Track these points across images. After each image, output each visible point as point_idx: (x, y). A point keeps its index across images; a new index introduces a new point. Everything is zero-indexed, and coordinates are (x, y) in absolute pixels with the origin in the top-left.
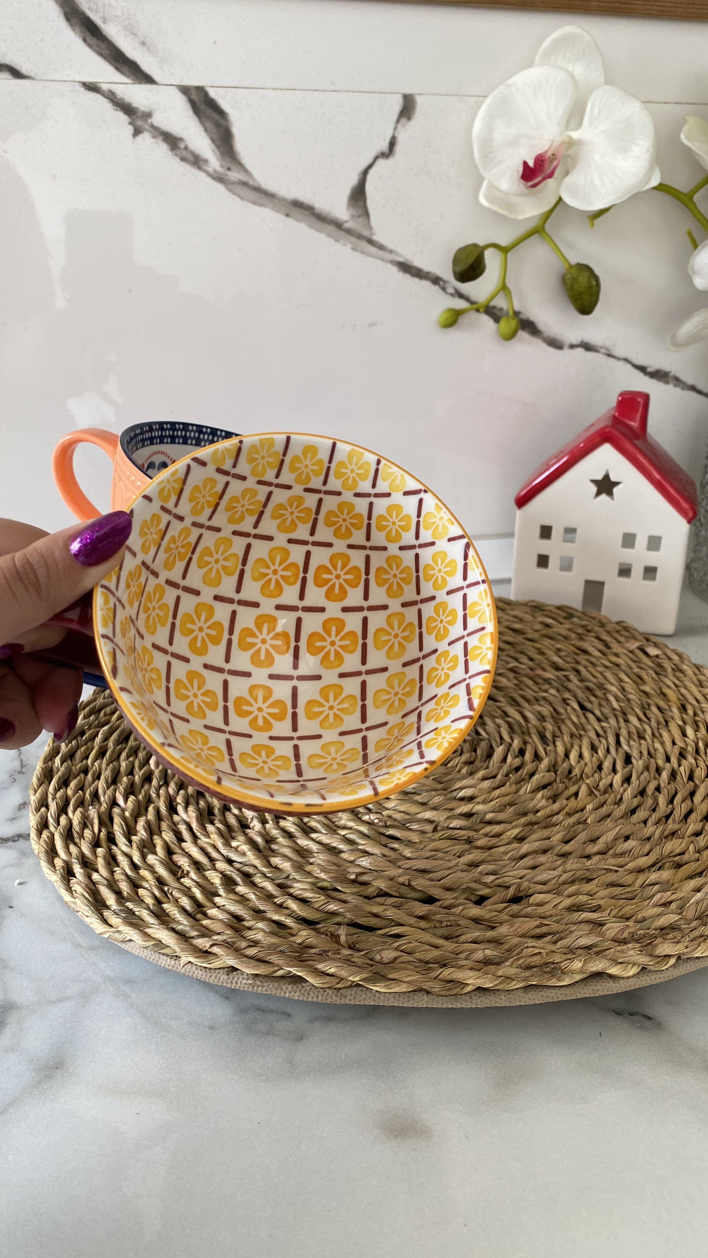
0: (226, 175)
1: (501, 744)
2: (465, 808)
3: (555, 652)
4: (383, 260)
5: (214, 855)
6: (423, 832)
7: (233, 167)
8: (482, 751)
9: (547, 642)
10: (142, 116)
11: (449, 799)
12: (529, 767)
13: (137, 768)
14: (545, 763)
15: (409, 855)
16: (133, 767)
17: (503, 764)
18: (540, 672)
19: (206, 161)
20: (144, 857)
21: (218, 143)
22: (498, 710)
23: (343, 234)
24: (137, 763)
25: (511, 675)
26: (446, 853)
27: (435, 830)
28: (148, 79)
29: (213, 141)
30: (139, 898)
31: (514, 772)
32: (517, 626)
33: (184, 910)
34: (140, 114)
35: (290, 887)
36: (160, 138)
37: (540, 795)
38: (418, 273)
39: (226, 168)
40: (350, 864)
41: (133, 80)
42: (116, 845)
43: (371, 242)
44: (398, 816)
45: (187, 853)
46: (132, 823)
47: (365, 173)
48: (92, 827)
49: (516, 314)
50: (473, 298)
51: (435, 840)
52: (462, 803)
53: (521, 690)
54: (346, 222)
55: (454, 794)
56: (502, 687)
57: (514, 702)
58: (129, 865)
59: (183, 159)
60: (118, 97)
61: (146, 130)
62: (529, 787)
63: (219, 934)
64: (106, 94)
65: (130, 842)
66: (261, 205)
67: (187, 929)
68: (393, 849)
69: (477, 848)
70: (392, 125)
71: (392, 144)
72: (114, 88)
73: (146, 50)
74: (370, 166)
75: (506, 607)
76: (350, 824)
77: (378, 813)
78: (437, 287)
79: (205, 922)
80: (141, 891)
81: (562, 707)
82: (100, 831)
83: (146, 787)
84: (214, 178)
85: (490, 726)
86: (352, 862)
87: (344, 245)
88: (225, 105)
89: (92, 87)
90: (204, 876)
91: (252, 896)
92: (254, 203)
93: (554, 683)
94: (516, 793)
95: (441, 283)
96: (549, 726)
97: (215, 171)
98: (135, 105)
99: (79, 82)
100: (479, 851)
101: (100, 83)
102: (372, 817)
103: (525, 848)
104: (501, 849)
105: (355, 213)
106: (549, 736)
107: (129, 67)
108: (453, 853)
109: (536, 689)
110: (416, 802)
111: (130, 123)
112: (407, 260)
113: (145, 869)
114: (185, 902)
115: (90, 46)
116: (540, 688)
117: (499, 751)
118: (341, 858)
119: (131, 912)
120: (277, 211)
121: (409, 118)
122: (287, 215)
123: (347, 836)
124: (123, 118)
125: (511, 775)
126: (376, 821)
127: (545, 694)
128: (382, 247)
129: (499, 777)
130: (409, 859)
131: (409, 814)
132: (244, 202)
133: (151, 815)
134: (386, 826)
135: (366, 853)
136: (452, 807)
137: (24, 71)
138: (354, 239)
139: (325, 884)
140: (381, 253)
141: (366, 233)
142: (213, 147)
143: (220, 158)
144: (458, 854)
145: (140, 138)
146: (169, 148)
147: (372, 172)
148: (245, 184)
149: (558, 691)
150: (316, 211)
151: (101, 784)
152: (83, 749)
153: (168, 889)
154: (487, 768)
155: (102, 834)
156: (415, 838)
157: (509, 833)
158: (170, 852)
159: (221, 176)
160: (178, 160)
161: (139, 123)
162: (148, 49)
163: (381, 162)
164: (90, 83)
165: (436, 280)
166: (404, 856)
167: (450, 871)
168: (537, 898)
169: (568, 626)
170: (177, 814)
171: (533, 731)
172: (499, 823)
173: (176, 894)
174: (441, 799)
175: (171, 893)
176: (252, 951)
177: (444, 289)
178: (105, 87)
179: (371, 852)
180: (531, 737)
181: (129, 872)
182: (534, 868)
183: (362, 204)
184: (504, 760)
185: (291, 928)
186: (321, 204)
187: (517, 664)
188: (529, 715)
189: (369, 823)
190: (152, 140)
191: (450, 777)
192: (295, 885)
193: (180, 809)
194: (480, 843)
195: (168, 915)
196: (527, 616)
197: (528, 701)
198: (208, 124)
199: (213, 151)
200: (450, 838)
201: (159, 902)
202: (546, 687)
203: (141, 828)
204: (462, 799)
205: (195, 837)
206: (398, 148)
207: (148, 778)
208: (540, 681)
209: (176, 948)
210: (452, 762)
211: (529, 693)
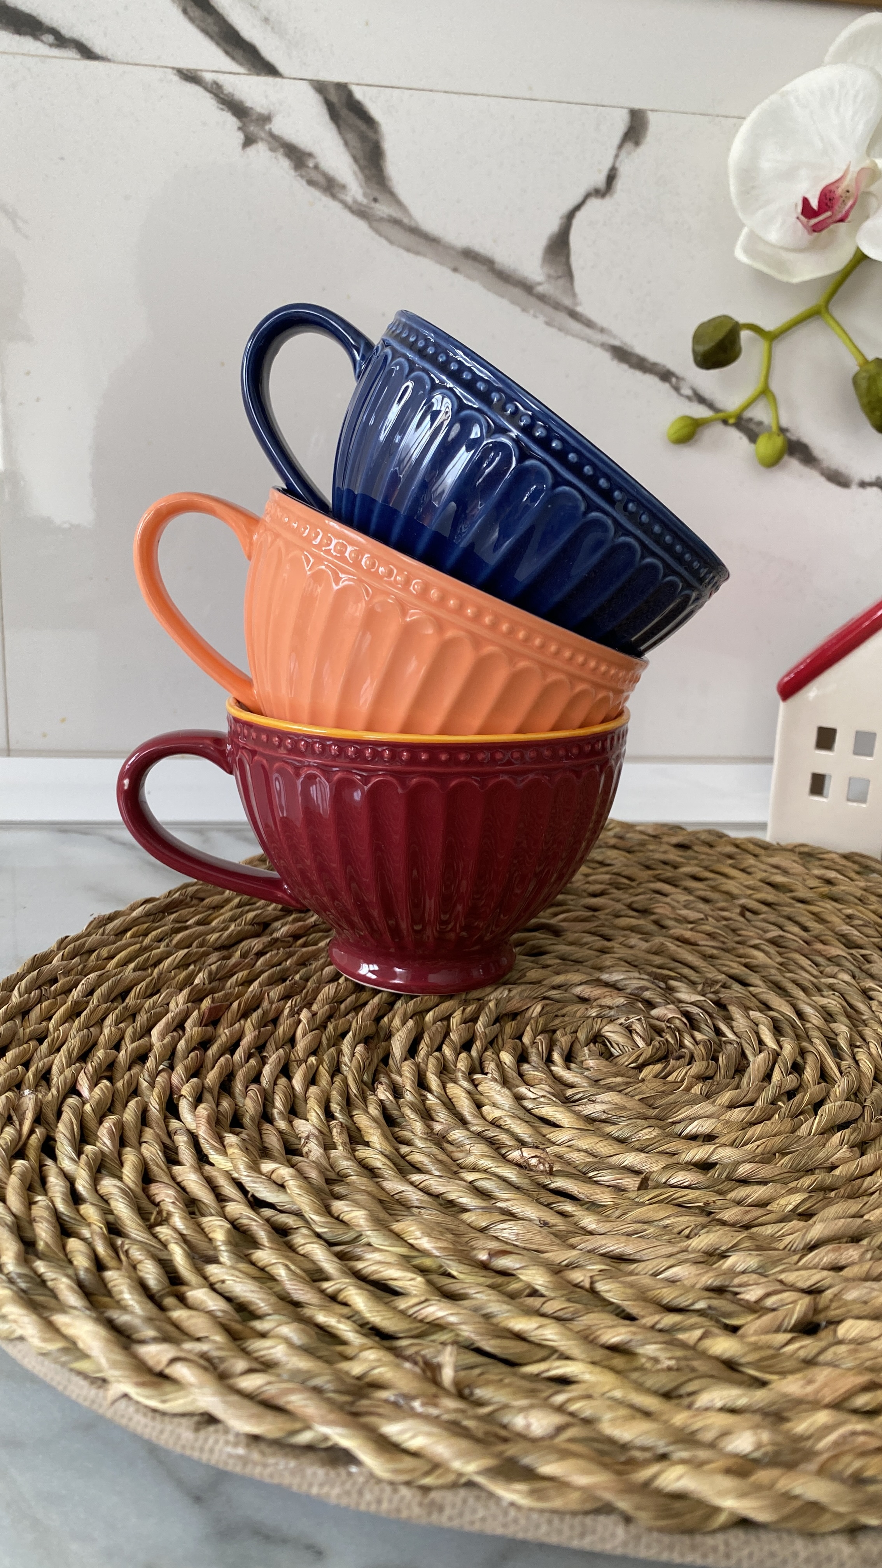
0: (371, 208)
1: (760, 1052)
2: (699, 1153)
3: (843, 920)
4: (589, 341)
5: (229, 1190)
6: (619, 1190)
7: (380, 197)
8: (729, 1058)
9: (829, 905)
10: (257, 120)
11: (670, 1135)
12: (813, 1090)
13: (127, 1039)
14: (841, 1086)
15: (592, 1227)
16: (122, 1038)
17: (765, 1084)
18: (819, 946)
19: (343, 187)
20: (95, 1181)
21: (362, 162)
22: (754, 999)
23: (533, 300)
24: (130, 1031)
25: (772, 950)
26: (665, 1227)
27: (644, 1185)
28: (270, 70)
29: (355, 159)
30: (66, 1255)
31: (785, 1099)
32: (779, 879)
33: (143, 1287)
34: (254, 117)
35: (359, 1259)
36: (281, 150)
37: (836, 1138)
38: (641, 364)
39: (372, 198)
40: (478, 1234)
41: (249, 70)
42: (54, 1158)
43: (574, 315)
44: (576, 1157)
45: (178, 1184)
46: (91, 1122)
47: (570, 216)
48: (21, 1125)
49: (783, 431)
50: (720, 405)
51: (643, 1204)
52: (693, 1143)
53: (791, 971)
54: (540, 284)
55: (678, 1128)
56: (757, 966)
57: (779, 989)
58: (64, 1194)
59: (311, 183)
60: (225, 92)
61: (262, 139)
62: (816, 1123)
63: (199, 1339)
64: (209, 86)
65: (79, 1152)
66: (418, 253)
67: (137, 1322)
68: (563, 1214)
69: (724, 1223)
70: (612, 151)
71: (611, 177)
72: (221, 79)
73: (269, 29)
74: (578, 207)
75: (762, 852)
76: (486, 1163)
77: (537, 1147)
78: (667, 386)
79: (179, 1314)
80: (73, 1244)
81: (863, 1003)
82: (32, 1132)
83: (135, 1070)
84: (353, 211)
85: (740, 1021)
86: (483, 1230)
87: (535, 316)
88: (375, 110)
89: (190, 77)
90: (199, 1225)
91: (281, 1272)
92: (408, 250)
93: (847, 964)
94: (793, 1132)
95: (674, 380)
96: (842, 1029)
97: (355, 201)
98: (249, 104)
99: (173, 68)
100: (727, 1228)
101: (201, 70)
102: (527, 1153)
103: (817, 1229)
104: (769, 1230)
105: (552, 272)
106: (843, 1044)
107: (244, 51)
108: (676, 1230)
109: (815, 973)
110: (609, 1136)
111: (240, 129)
112: (625, 344)
113: (92, 1204)
114: (150, 1273)
115: (192, 20)
116: (821, 972)
117: (757, 1062)
118: (464, 1222)
119: (41, 1282)
120: (441, 264)
121: (637, 143)
122: (455, 270)
123: (478, 1184)
124: (230, 121)
125: (780, 1103)
126: (534, 1161)
127: (831, 981)
128: (589, 324)
129: (759, 1103)
130: (591, 1233)
131: (596, 1156)
132: (394, 249)
133: (130, 1113)
134: (551, 1173)
135: (511, 1216)
136: (674, 1149)
137: (97, 49)
138: (548, 310)
139: (427, 1262)
140: (588, 331)
141: (567, 302)
142: (355, 168)
143: (364, 184)
144: (687, 1231)
145: (252, 150)
146: (293, 166)
147: (580, 216)
148: (396, 222)
149: (854, 977)
150: (496, 266)
151: (60, 1058)
152: (45, 1004)
153: (123, 1243)
154: (738, 1087)
155: (34, 1137)
156: (605, 1198)
157: (783, 1201)
158: (146, 1178)
159: (363, 209)
160: (304, 183)
161: (252, 128)
162: (273, 28)
163: (594, 204)
164: (188, 70)
165: (666, 376)
166: (583, 1228)
167: (671, 1261)
168: (849, 1329)
169: (862, 884)
170: (178, 1118)
171: (814, 1033)
172: (763, 1182)
173: (136, 1254)
174: (655, 1133)
175: (127, 1252)
176: (251, 1383)
177: (677, 389)
178: (208, 77)
179: (520, 1215)
180: (811, 1042)
181: (61, 1207)
182: (837, 1268)
183: (564, 260)
184: (768, 1077)
185: (344, 1343)
186: (504, 257)
187: (782, 933)
188: (808, 1010)
189: (521, 1166)
190: (269, 154)
191: (671, 1098)
192: (369, 1256)
193: (184, 1107)
194: (728, 1215)
195: (109, 1293)
196: (795, 865)
197: (804, 989)
198: (350, 136)
199: (355, 173)
200: (669, 1201)
201: (99, 1265)
202: (831, 969)
203: (105, 1131)
204: (693, 1138)
205: (202, 1158)
206: (620, 184)
207: (141, 1058)
208: (820, 960)
209: (103, 1362)
210: (675, 1074)
211: (804, 977)
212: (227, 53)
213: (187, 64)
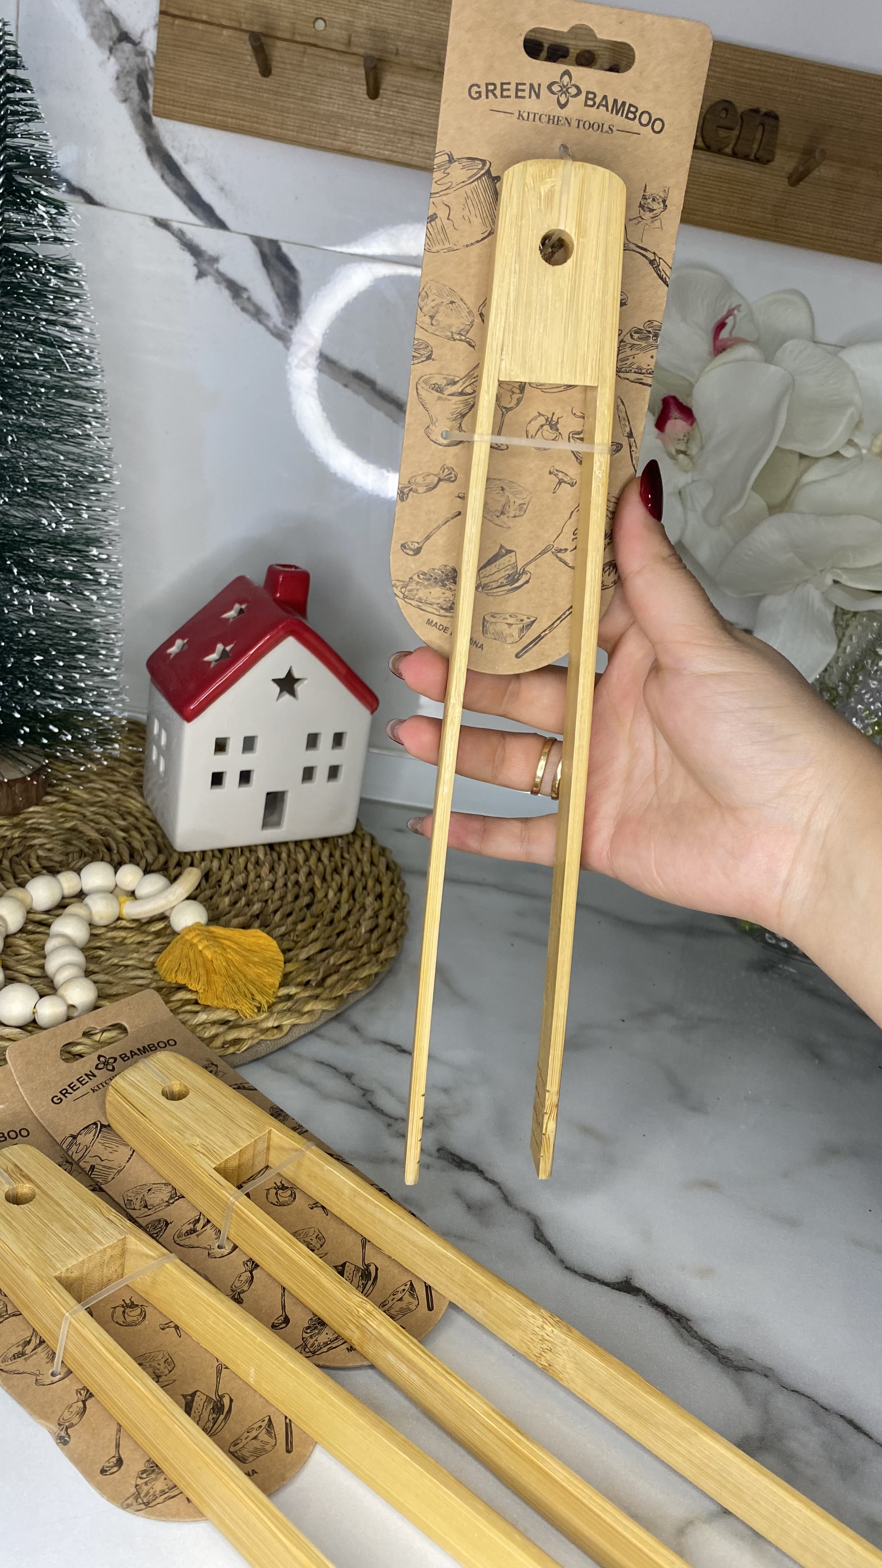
0: (287, 333)
10: (209, 260)
19: (268, 315)
21: (283, 299)
28: (221, 225)
29: (279, 297)
34: (207, 258)
36: (224, 284)
41: (206, 223)
59: (243, 309)
60: (187, 238)
61: (210, 274)
64: (176, 232)
72: (185, 228)
73: (223, 195)
84: (272, 334)
88: (296, 263)
89: (162, 224)
97: (275, 326)
98: (203, 247)
99: (151, 217)
101: (171, 220)
107: (204, 209)
111: (195, 265)
115: (167, 183)
120: (336, 380)
122: (346, 386)
124: (188, 259)
137: (97, 197)
142: (278, 302)
143: (281, 313)
145: (202, 281)
146: (231, 296)
150: (377, 387)
159: (281, 333)
160: (239, 309)
161: (204, 266)
162: (226, 196)
164: (162, 219)
178: (175, 225)
186: (383, 380)
190: (215, 285)
198: (277, 280)
199: (277, 307)
212: (191, 210)
213: (161, 215)
